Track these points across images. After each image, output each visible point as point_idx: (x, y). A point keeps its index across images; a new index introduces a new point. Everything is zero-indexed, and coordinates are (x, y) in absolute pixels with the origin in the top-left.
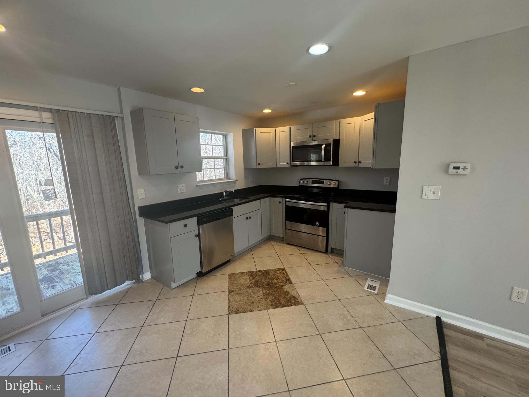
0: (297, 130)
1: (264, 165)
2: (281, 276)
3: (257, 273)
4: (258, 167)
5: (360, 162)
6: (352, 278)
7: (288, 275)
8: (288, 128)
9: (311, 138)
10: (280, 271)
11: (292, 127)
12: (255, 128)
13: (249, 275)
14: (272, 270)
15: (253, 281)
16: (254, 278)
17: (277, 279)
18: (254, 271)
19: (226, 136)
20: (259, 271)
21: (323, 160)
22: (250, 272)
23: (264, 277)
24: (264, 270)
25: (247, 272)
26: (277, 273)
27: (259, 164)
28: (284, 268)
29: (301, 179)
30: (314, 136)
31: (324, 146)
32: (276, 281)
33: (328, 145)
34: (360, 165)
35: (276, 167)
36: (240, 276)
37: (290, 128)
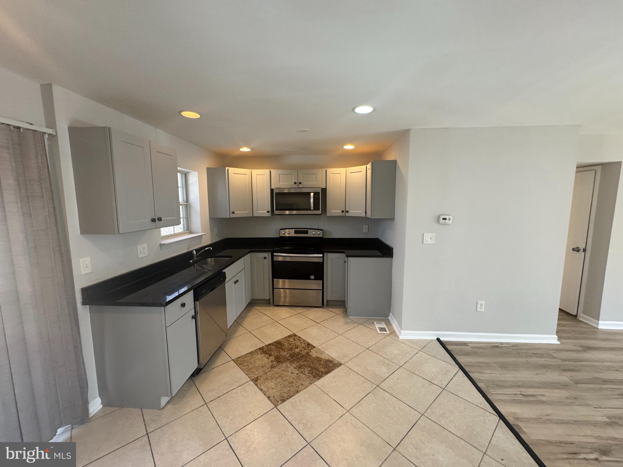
0: (279, 175)
1: (239, 213)
2: (298, 343)
3: (268, 348)
4: (231, 216)
5: (347, 212)
6: (362, 326)
7: (304, 341)
8: (267, 171)
9: (296, 185)
10: (293, 338)
11: (272, 170)
12: (227, 168)
13: (261, 353)
14: (283, 339)
15: (272, 358)
16: (270, 355)
17: (297, 348)
18: (263, 347)
19: (185, 174)
20: (270, 345)
21: (312, 208)
22: (260, 349)
23: (281, 350)
24: (275, 342)
25: (256, 351)
26: (292, 341)
27: (233, 213)
28: (294, 333)
29: (281, 229)
30: (300, 183)
31: (312, 194)
32: (297, 350)
33: (316, 194)
34: (347, 214)
35: (252, 216)
36: (251, 358)
37: (270, 171)
